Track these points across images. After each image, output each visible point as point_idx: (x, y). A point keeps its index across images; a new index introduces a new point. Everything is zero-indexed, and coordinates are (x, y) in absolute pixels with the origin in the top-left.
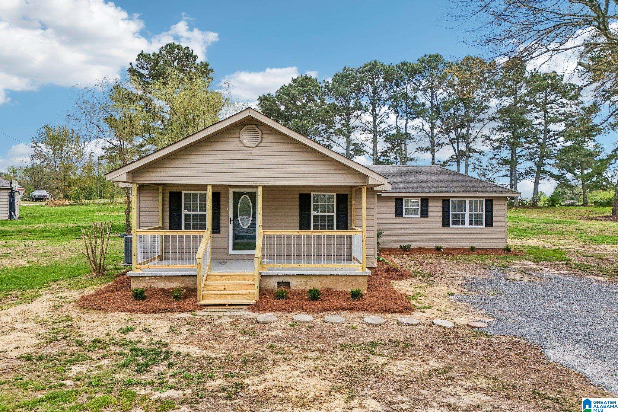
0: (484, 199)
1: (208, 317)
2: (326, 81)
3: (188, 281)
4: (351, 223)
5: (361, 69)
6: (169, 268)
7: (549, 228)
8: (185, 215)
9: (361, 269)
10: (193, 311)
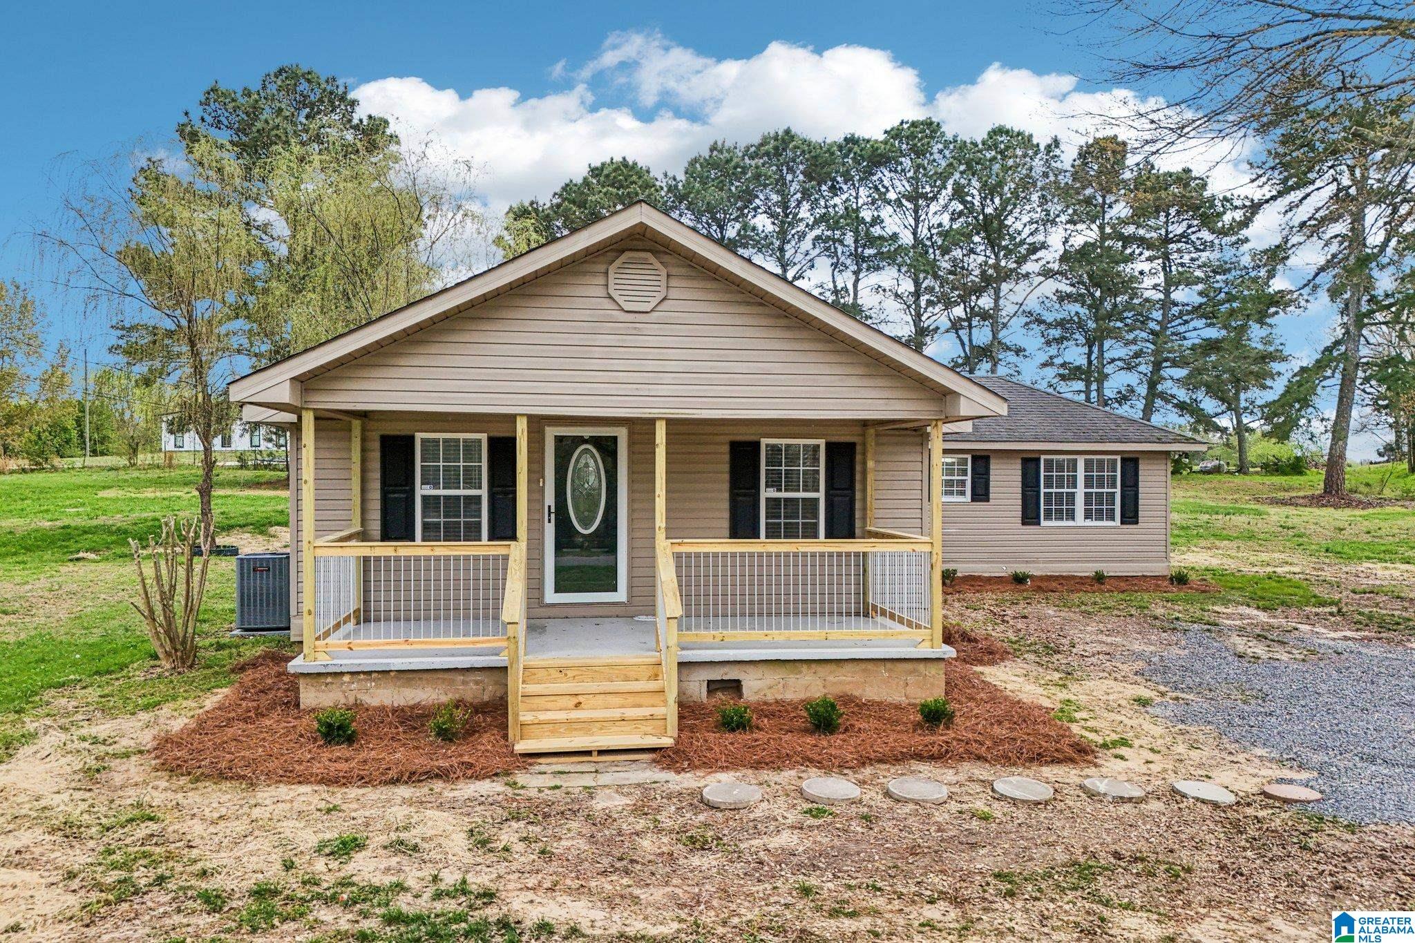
0: (1119, 458)
1: (557, 791)
2: (670, 174)
3: (464, 683)
4: (864, 518)
5: (753, 149)
6: (408, 647)
7: (1219, 524)
8: (424, 498)
9: (927, 644)
10: (507, 773)
